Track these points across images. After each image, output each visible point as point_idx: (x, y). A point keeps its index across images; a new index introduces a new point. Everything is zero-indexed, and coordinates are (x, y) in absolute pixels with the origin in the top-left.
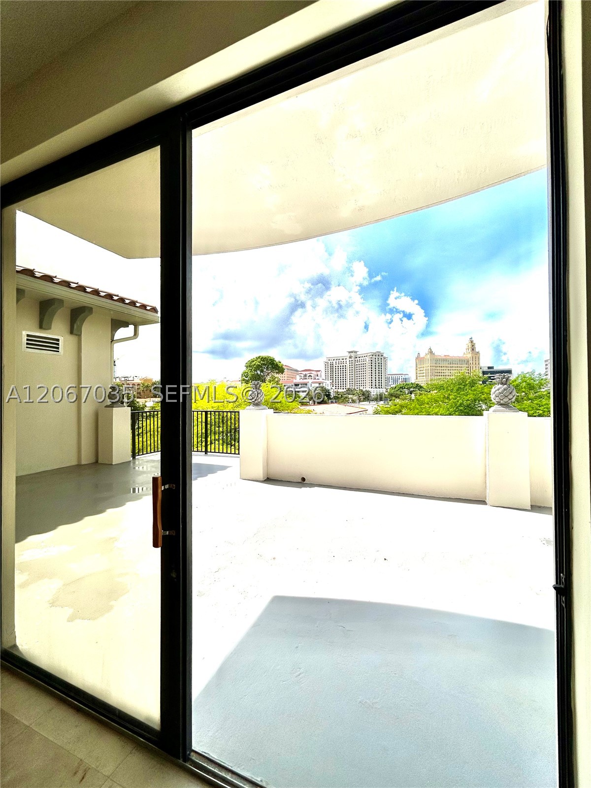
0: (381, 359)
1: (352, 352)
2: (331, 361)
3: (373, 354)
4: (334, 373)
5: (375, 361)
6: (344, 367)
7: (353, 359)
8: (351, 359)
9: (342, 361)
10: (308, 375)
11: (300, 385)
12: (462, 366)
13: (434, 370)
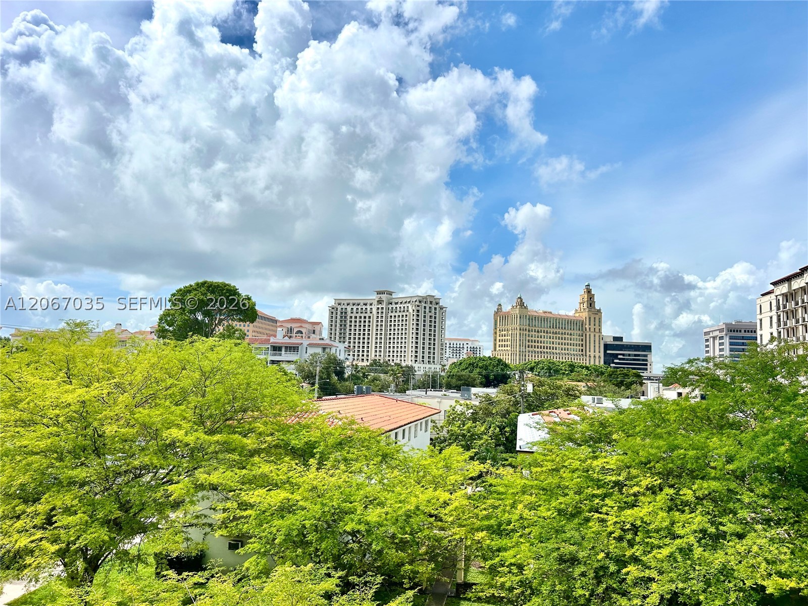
0: (435, 309)
1: (383, 293)
2: (343, 307)
3: (421, 299)
4: (348, 330)
5: (425, 312)
6: (367, 320)
7: (384, 306)
8: (380, 306)
9: (364, 307)
10: (295, 330)
11: (283, 349)
12: (572, 332)
13: (526, 335)
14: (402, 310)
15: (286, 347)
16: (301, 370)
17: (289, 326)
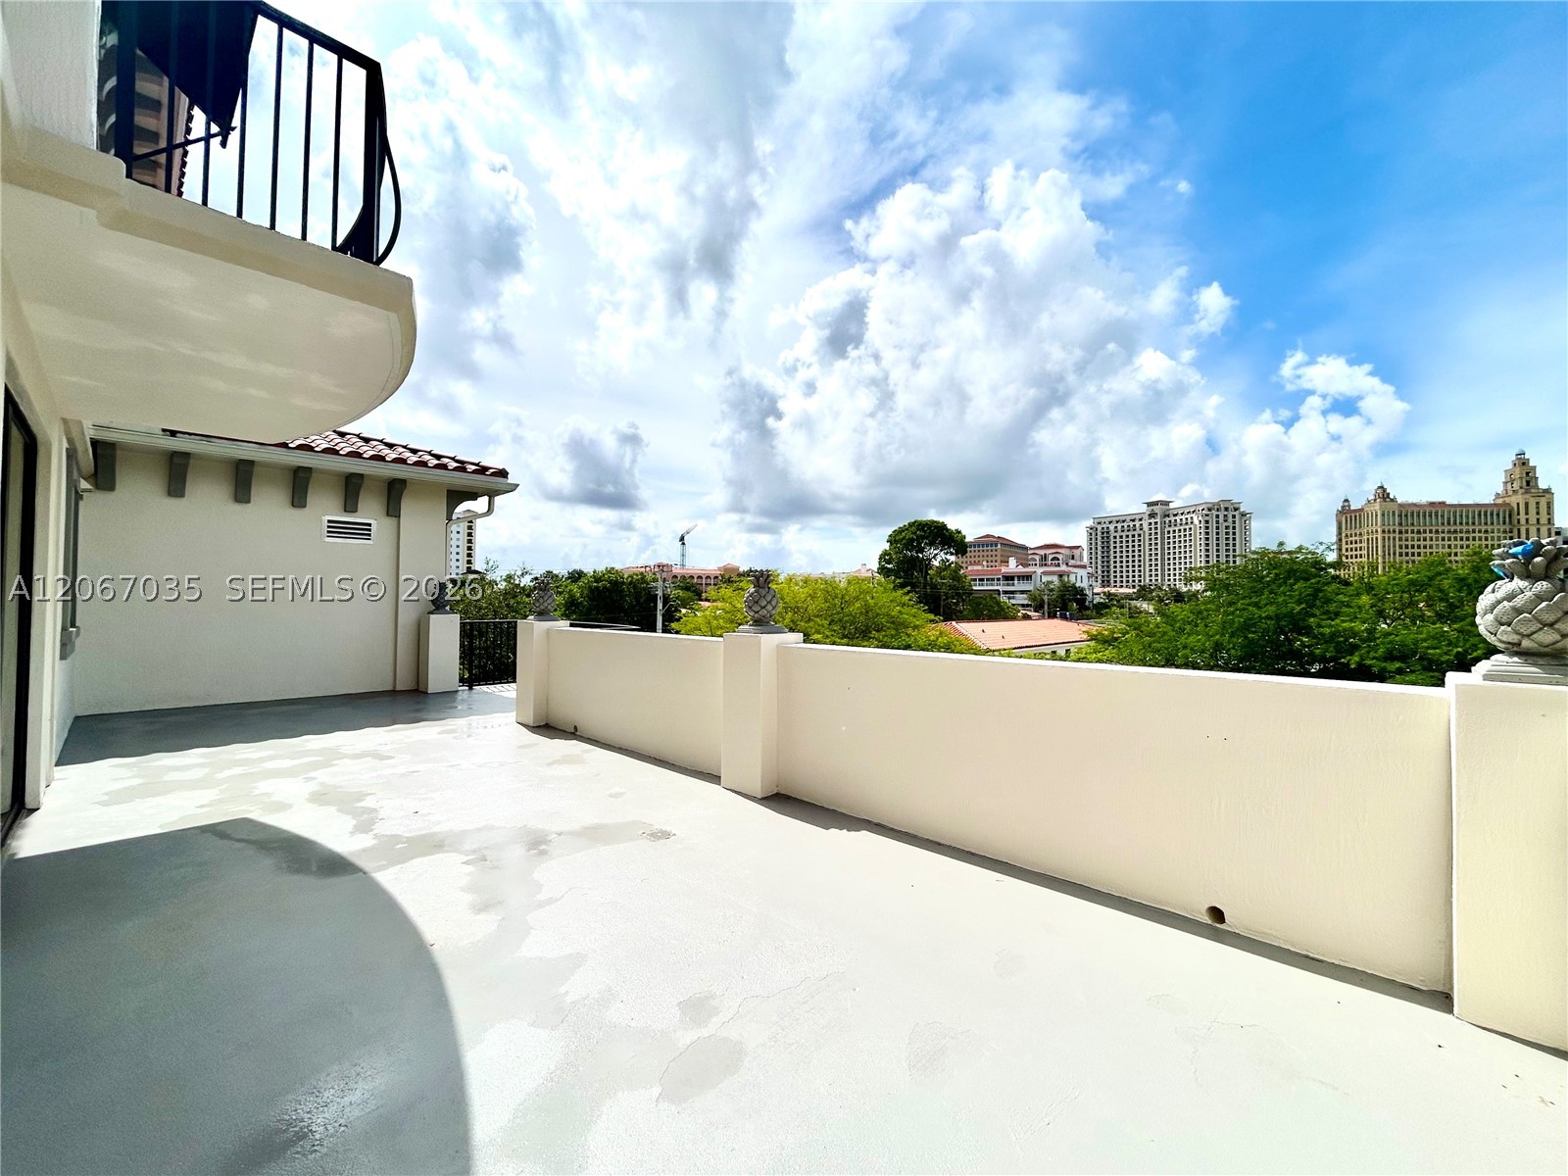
0: (1234, 516)
1: (1155, 503)
2: (1105, 526)
3: (1210, 506)
4: (1112, 552)
5: (1217, 522)
6: (1136, 538)
7: (1158, 520)
8: (1152, 521)
9: (1131, 524)
10: (1051, 557)
11: (1016, 579)
12: (1489, 528)
13: (1394, 539)
14: (1184, 522)
15: (1019, 577)
17: (1042, 552)
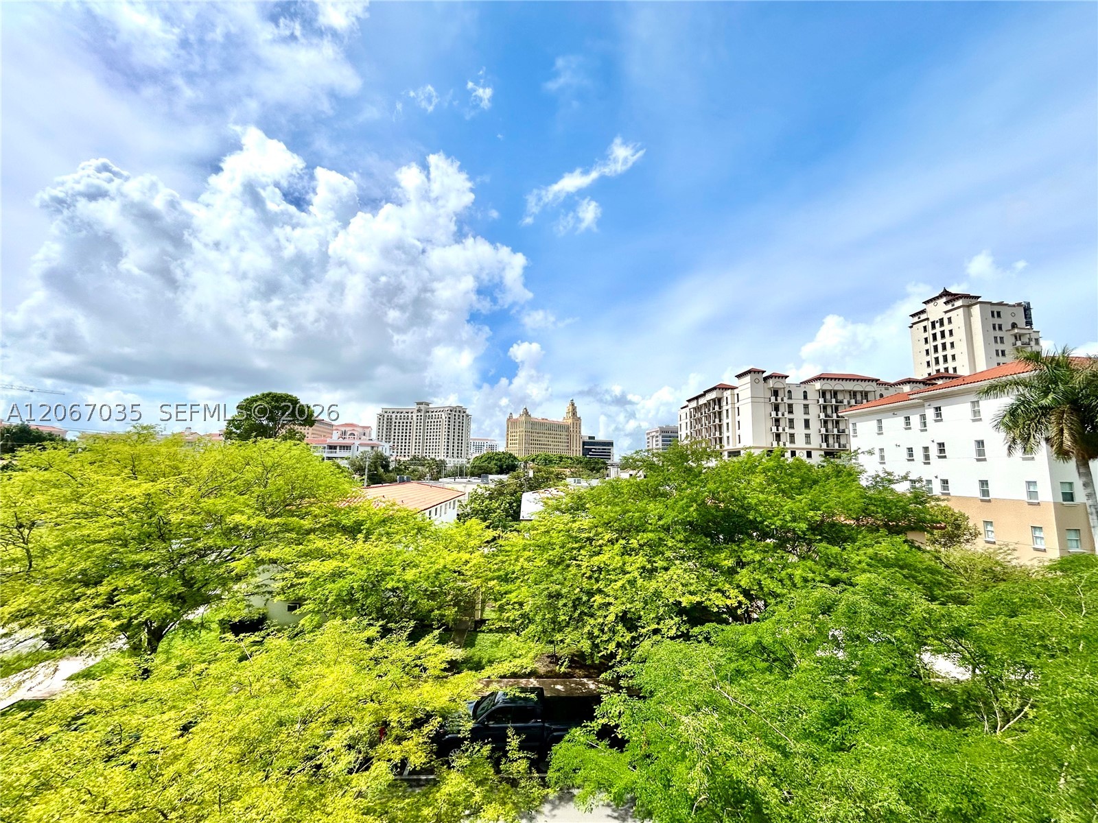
0: (463, 416)
1: (421, 404)
2: (389, 414)
3: (452, 408)
5: (455, 419)
6: (409, 424)
7: (422, 414)
8: (419, 414)
9: (406, 415)
10: (349, 433)
12: (561, 433)
13: (529, 436)
14: (437, 417)
16: (353, 464)
17: (343, 429)
